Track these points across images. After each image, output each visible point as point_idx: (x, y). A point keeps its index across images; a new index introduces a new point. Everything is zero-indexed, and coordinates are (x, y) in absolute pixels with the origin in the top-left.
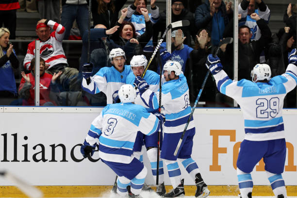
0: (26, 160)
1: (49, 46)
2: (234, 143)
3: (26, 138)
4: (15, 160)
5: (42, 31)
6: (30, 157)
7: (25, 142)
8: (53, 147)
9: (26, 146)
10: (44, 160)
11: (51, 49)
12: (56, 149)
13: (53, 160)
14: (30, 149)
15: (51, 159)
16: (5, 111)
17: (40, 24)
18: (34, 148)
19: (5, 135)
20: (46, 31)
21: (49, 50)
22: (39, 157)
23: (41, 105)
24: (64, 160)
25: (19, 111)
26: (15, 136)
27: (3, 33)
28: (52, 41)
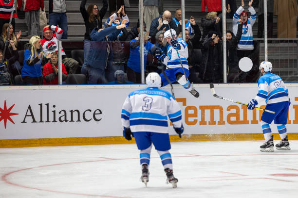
0: (55, 121)
1: (53, 43)
2: (185, 107)
3: (54, 106)
4: (48, 121)
5: (47, 33)
6: (57, 119)
7: (54, 109)
8: (72, 112)
9: (54, 112)
10: (66, 121)
11: (55, 45)
12: (73, 113)
13: (72, 120)
14: (57, 113)
15: (70, 120)
16: (41, 88)
17: (45, 28)
18: (60, 113)
19: (41, 105)
20: (49, 33)
21: (53, 46)
22: (63, 119)
23: (63, 84)
24: (79, 120)
25: (50, 88)
26: (47, 105)
27: (37, 39)
28: (55, 40)
